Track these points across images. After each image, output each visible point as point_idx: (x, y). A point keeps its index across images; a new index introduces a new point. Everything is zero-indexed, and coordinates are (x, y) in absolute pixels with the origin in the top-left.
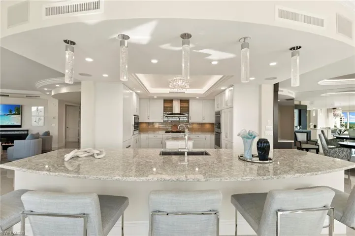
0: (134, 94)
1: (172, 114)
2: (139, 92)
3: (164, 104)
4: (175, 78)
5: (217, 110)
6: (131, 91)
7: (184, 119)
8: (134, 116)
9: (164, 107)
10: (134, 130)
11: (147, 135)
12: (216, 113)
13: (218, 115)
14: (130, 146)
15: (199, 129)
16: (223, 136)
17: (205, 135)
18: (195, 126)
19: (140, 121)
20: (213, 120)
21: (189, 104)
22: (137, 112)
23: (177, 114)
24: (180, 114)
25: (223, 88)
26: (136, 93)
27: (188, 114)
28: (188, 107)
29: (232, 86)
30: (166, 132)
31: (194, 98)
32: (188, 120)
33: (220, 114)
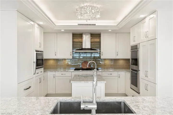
0: (36, 25)
1: (82, 49)
2: (41, 23)
3: (73, 39)
4: (83, 5)
5: (133, 43)
6: (32, 23)
7: (95, 55)
8: (36, 51)
9: (73, 42)
10: (36, 69)
11: (54, 73)
12: (132, 47)
13: (135, 49)
14: (30, 87)
15: (111, 65)
16: (141, 74)
17: (119, 73)
18: (107, 62)
19: (45, 57)
20: (128, 56)
21: (100, 39)
22: (40, 47)
23: (88, 49)
24: (91, 49)
25: (142, 16)
26: (39, 25)
27: (100, 49)
28: (100, 42)
29: (154, 12)
30: (75, 70)
31: (106, 32)
32: (100, 56)
33: (137, 49)
